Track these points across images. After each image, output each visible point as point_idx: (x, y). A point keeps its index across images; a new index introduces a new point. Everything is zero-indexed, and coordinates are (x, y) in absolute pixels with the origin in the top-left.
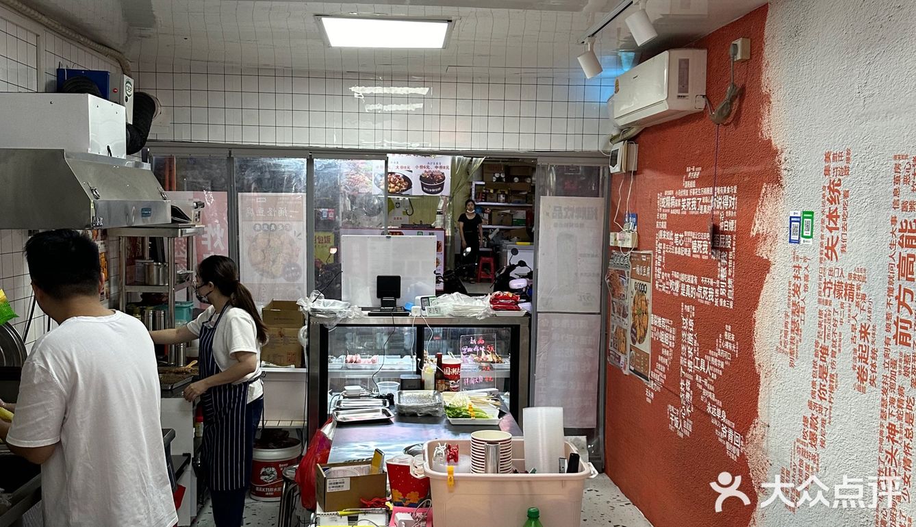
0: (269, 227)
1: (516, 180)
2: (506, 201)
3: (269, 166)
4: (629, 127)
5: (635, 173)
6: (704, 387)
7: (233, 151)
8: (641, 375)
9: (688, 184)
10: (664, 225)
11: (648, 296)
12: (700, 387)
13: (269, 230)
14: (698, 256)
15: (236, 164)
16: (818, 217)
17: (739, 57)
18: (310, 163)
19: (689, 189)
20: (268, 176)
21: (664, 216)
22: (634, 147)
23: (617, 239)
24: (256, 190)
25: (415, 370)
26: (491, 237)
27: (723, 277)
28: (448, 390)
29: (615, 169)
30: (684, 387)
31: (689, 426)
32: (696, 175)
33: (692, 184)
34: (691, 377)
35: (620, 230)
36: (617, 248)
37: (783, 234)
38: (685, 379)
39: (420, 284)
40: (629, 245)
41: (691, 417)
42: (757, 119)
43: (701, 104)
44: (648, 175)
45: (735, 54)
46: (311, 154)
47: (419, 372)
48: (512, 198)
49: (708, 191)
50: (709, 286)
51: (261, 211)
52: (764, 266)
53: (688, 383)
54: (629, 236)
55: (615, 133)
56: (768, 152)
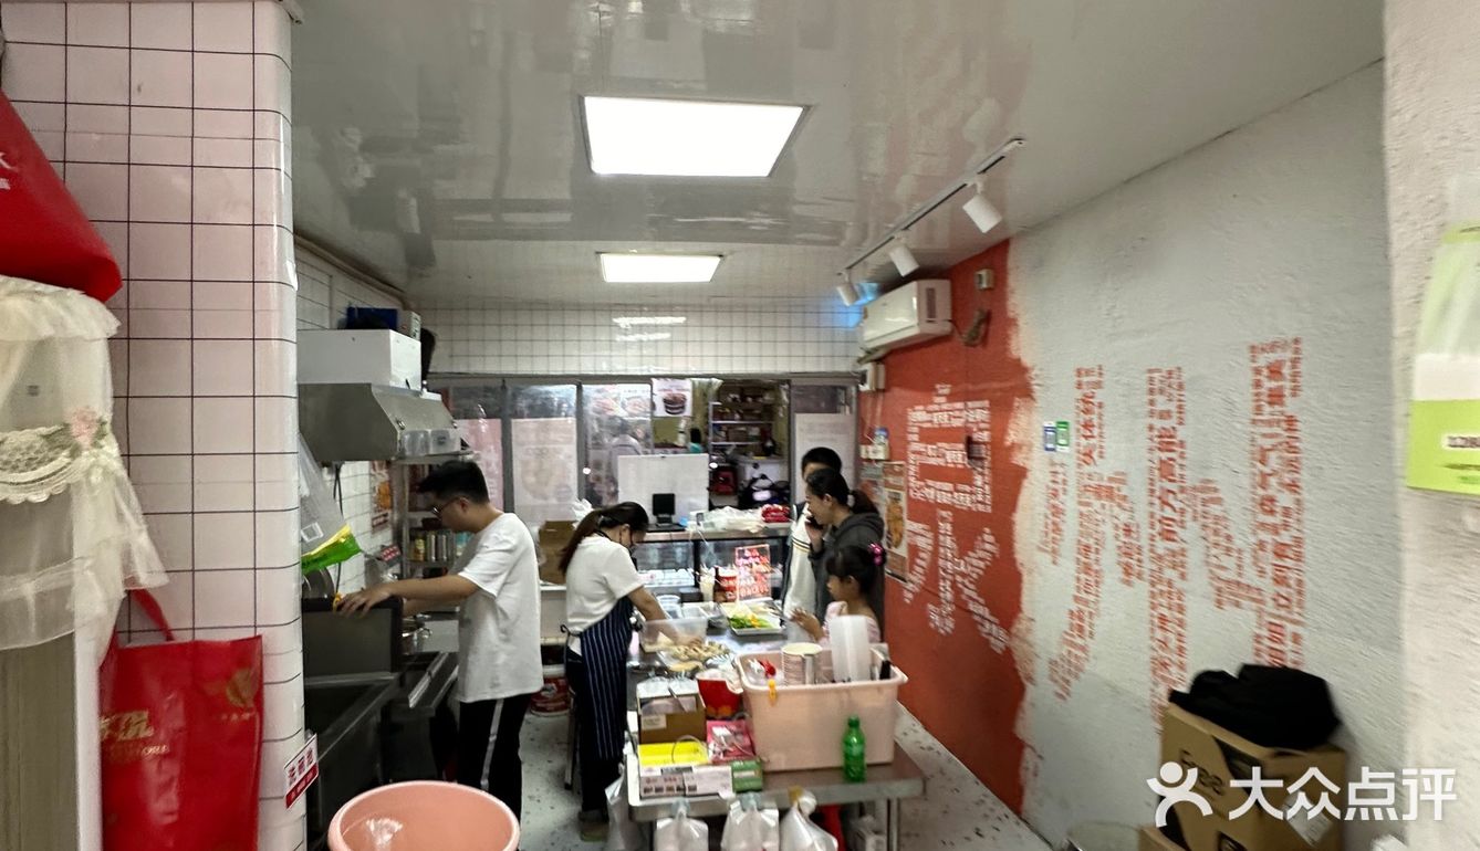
0: (541, 450)
1: (750, 399)
2: (742, 419)
3: (541, 393)
4: (876, 349)
5: (884, 391)
6: (966, 586)
7: (506, 380)
8: (899, 578)
9: (938, 400)
10: (916, 437)
11: (903, 503)
12: (960, 586)
13: (541, 454)
14: (952, 466)
15: (510, 392)
16: (1073, 426)
17: (984, 285)
18: (579, 389)
19: (939, 404)
20: (539, 402)
21: (916, 429)
22: (882, 367)
23: (869, 452)
24: (529, 417)
25: (693, 583)
26: (728, 452)
27: (979, 483)
28: (726, 601)
29: (865, 388)
30: (944, 587)
31: (950, 624)
32: (946, 391)
33: (943, 400)
34: (950, 577)
35: (870, 443)
36: (869, 460)
37: (1038, 443)
38: (944, 579)
39: (693, 500)
40: (881, 456)
41: (953, 615)
42: (1005, 340)
43: (946, 328)
44: (897, 392)
45: (980, 282)
46: (580, 381)
47: (697, 585)
48: (746, 417)
49: (959, 405)
50: (965, 492)
51: (532, 437)
52: (1021, 473)
53: (948, 583)
54: (881, 448)
55: (862, 354)
56: (1019, 369)
